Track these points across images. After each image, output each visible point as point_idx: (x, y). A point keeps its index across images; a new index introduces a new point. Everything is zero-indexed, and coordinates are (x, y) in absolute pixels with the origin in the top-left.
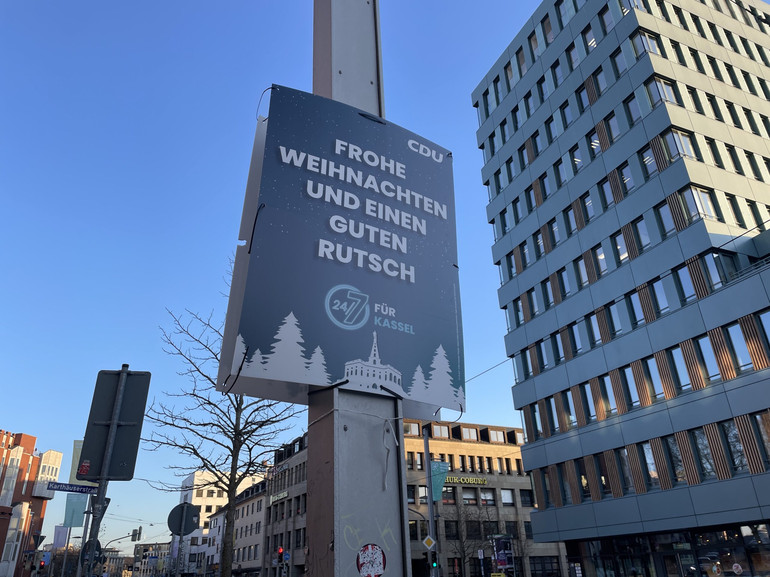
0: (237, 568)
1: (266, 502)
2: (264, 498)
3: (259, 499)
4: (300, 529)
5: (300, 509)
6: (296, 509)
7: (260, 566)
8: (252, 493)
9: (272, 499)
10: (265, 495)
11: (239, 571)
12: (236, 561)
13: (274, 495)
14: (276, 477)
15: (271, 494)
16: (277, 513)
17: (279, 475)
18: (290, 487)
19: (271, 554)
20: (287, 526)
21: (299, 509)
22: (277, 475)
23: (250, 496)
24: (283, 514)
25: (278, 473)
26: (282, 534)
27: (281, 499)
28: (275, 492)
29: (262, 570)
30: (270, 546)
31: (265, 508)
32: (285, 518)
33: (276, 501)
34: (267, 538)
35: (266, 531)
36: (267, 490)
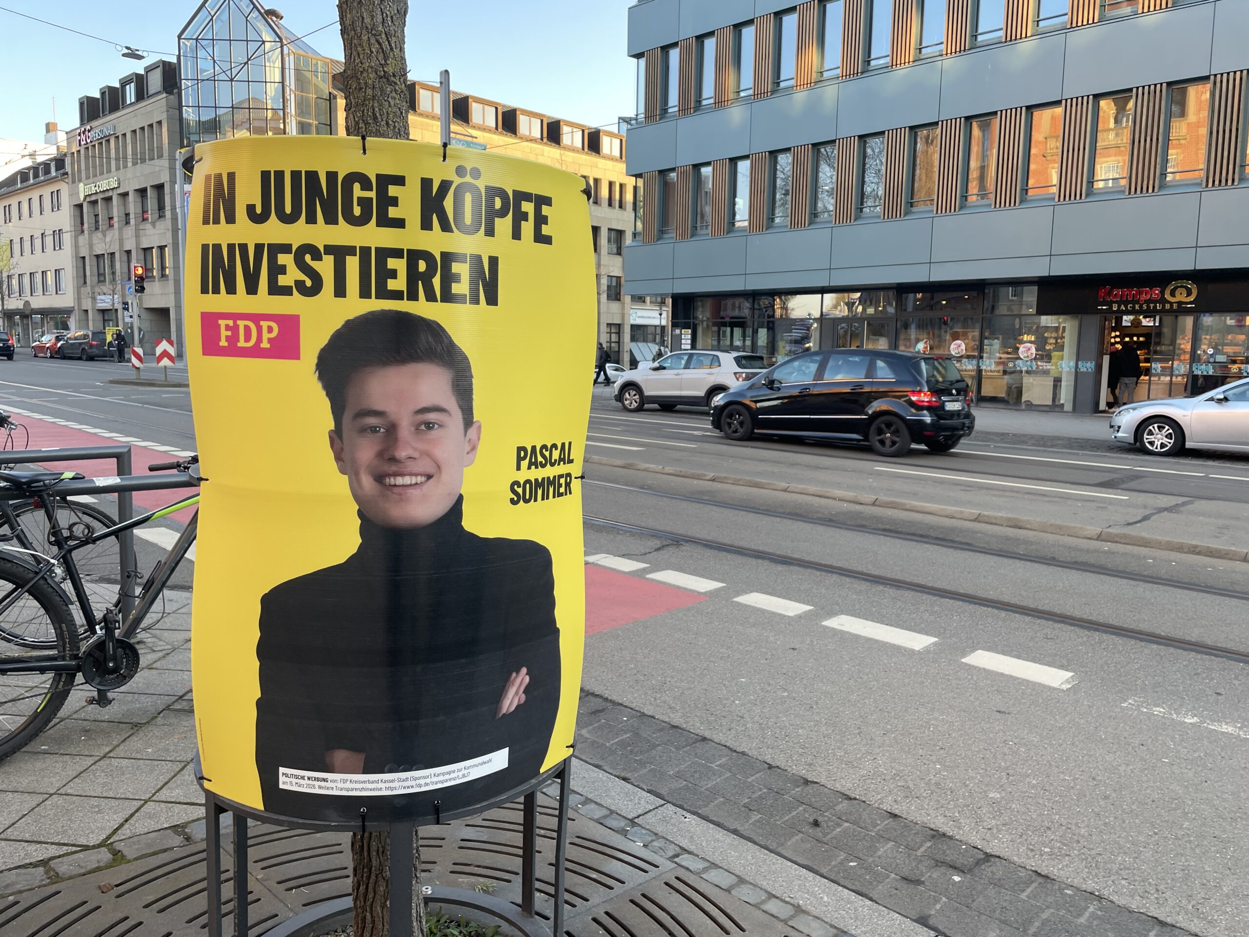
0: (21, 307)
1: (71, 195)
2: (64, 188)
3: (54, 188)
4: (153, 248)
5: (150, 212)
6: (140, 210)
7: (72, 305)
8: (36, 176)
9: (83, 190)
10: (66, 181)
11: (27, 312)
12: (18, 294)
13: (86, 182)
14: (87, 148)
15: (80, 181)
16: (96, 216)
17: (94, 146)
18: (122, 170)
19: (92, 287)
20: (121, 241)
21: (147, 211)
22: (90, 145)
23: (32, 181)
24: (111, 218)
25: (91, 142)
26: (113, 254)
27: (104, 191)
28: (88, 178)
29: (76, 312)
30: (88, 273)
31: (70, 206)
32: (116, 225)
33: (92, 194)
34: (81, 261)
35: (76, 246)
36: (70, 173)
